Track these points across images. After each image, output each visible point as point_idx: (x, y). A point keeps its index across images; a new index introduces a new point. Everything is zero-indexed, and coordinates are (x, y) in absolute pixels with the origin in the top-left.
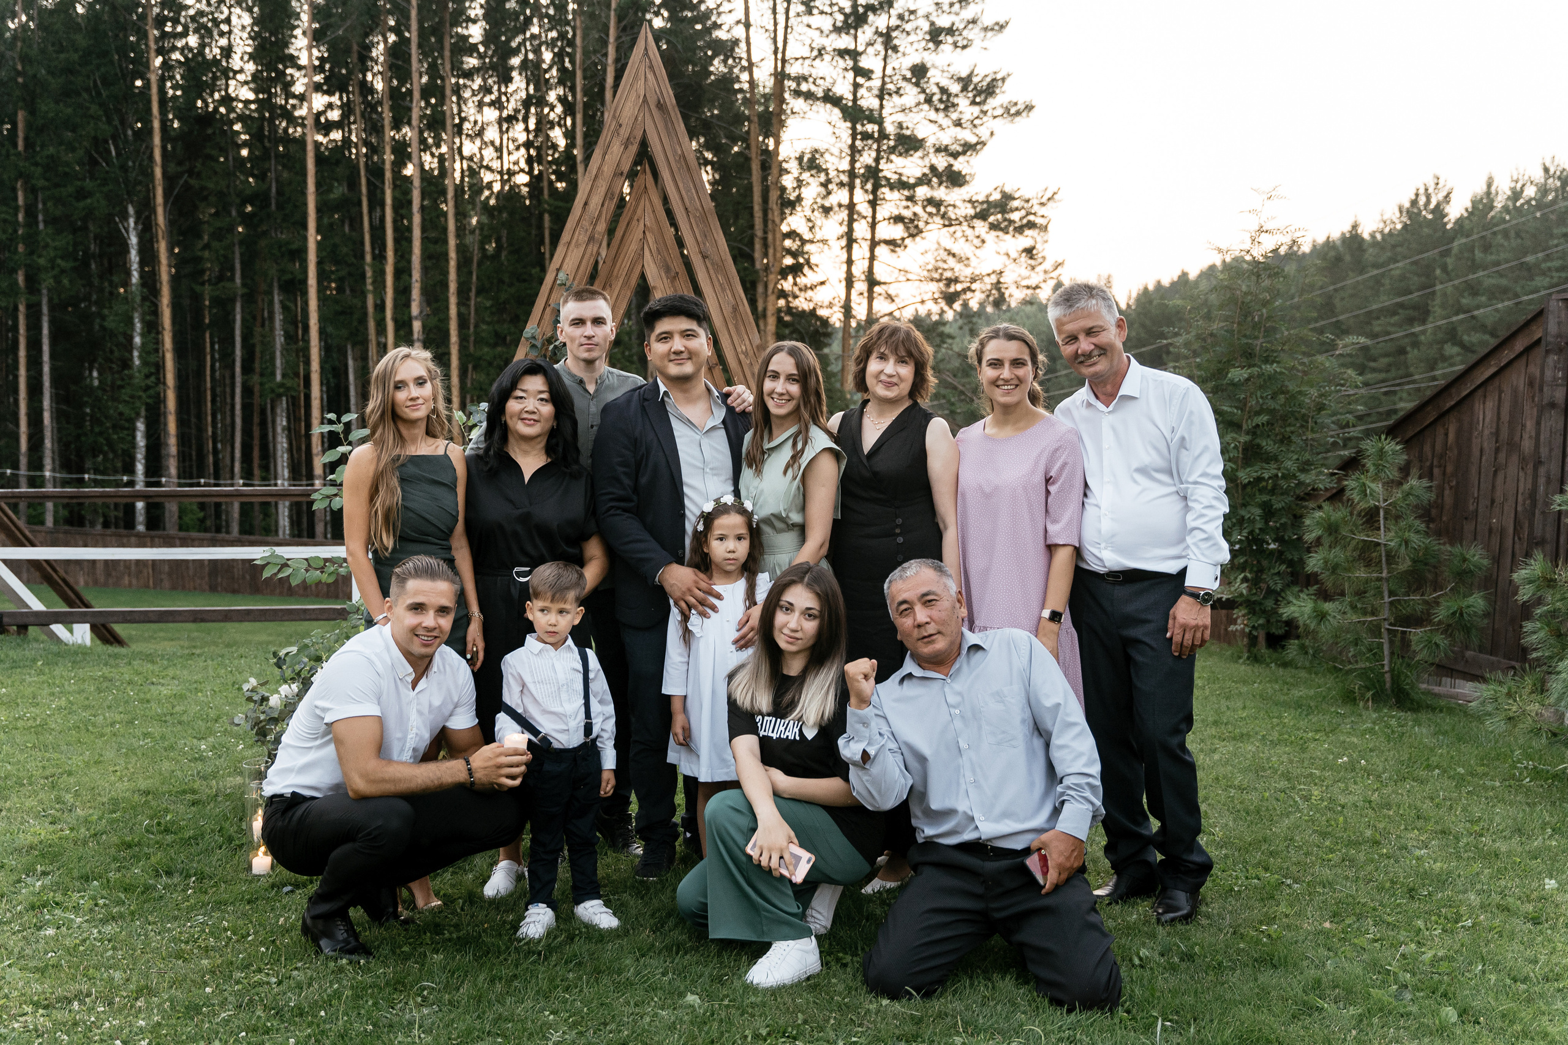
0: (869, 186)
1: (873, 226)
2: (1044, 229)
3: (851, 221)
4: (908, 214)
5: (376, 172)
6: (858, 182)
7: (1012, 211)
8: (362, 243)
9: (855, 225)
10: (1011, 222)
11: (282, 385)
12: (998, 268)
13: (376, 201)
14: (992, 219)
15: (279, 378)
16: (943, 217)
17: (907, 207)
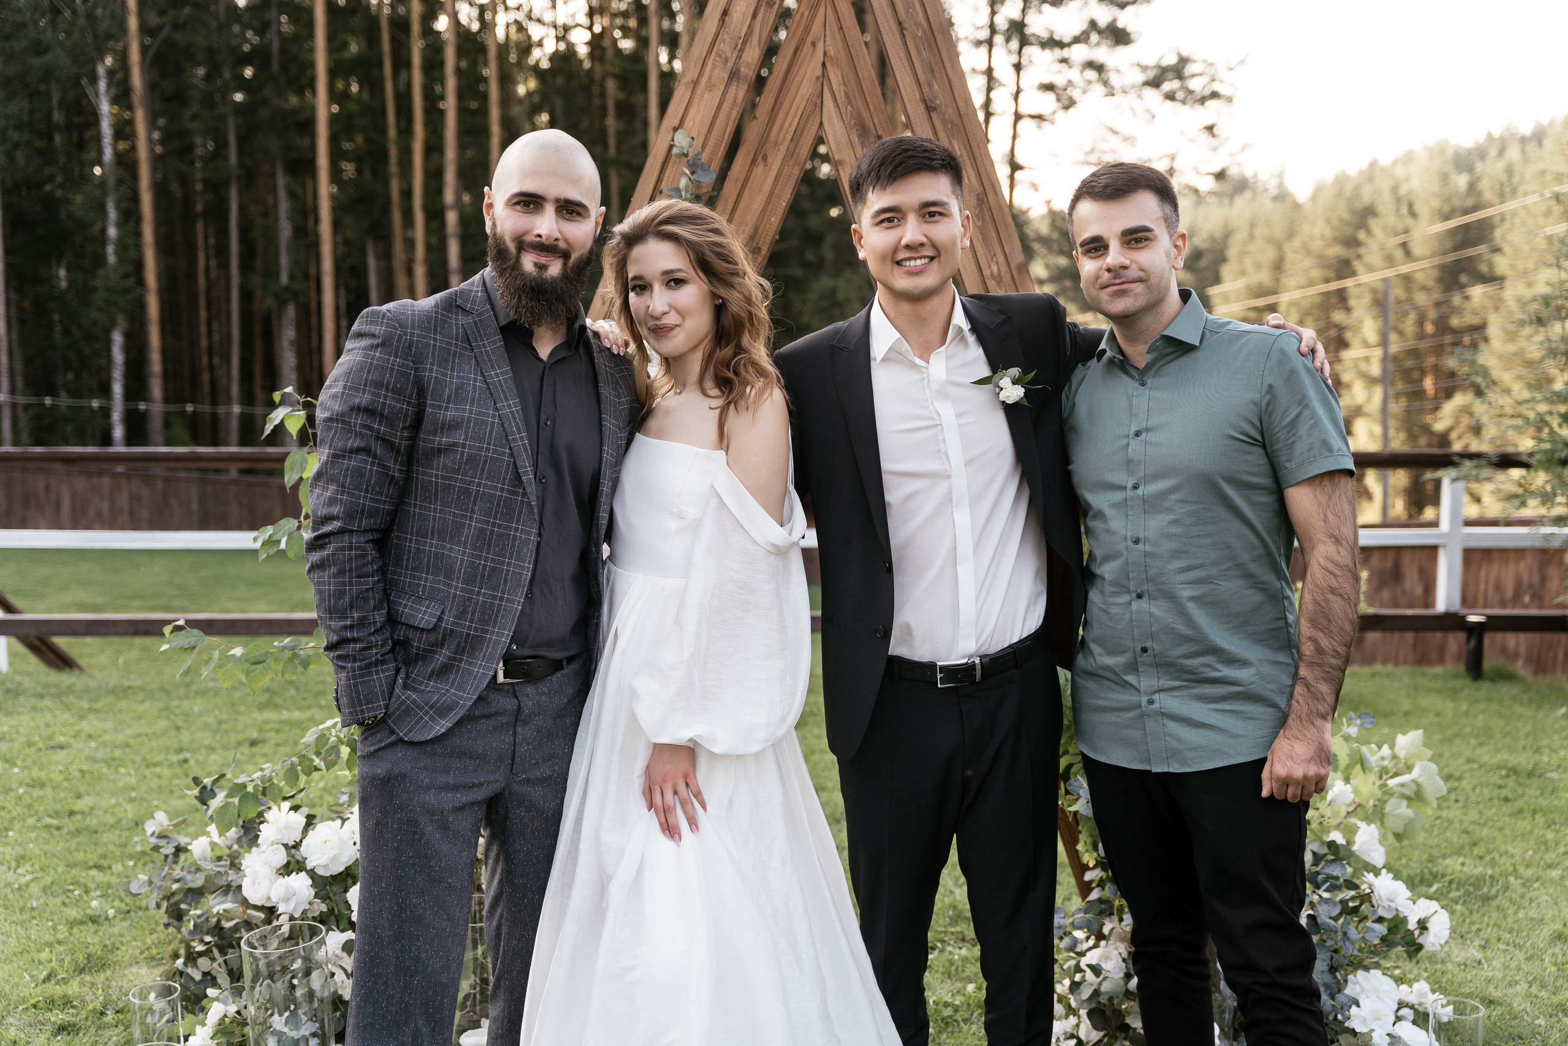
0: (1014, 44)
1: (1016, 96)
2: (1230, 100)
3: (989, 89)
4: (1059, 81)
5: (401, 26)
6: (999, 39)
7: (1193, 76)
8: (383, 113)
9: (993, 95)
10: (1191, 92)
11: (287, 289)
12: (1170, 152)
13: (402, 62)
14: (1167, 86)
15: (284, 279)
16: (1106, 83)
17: (1060, 72)
